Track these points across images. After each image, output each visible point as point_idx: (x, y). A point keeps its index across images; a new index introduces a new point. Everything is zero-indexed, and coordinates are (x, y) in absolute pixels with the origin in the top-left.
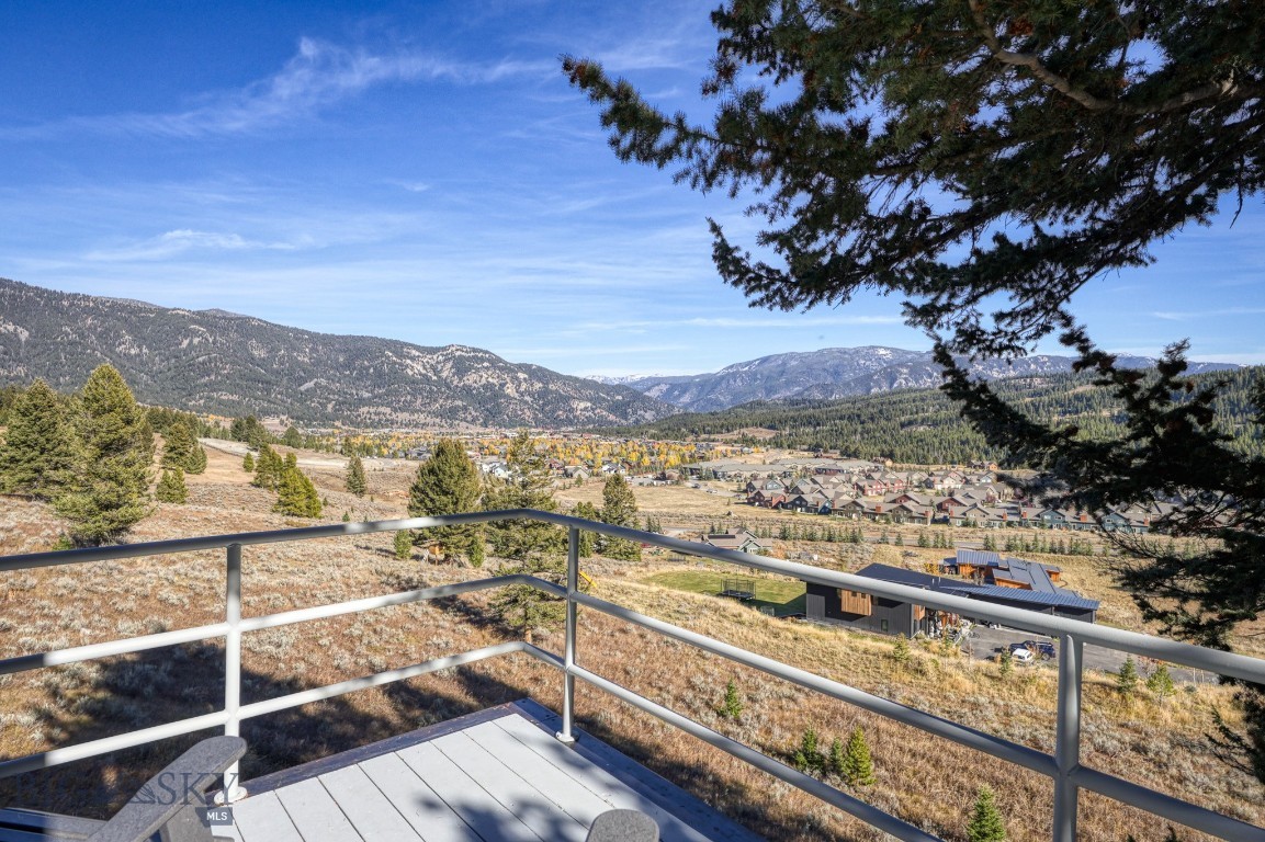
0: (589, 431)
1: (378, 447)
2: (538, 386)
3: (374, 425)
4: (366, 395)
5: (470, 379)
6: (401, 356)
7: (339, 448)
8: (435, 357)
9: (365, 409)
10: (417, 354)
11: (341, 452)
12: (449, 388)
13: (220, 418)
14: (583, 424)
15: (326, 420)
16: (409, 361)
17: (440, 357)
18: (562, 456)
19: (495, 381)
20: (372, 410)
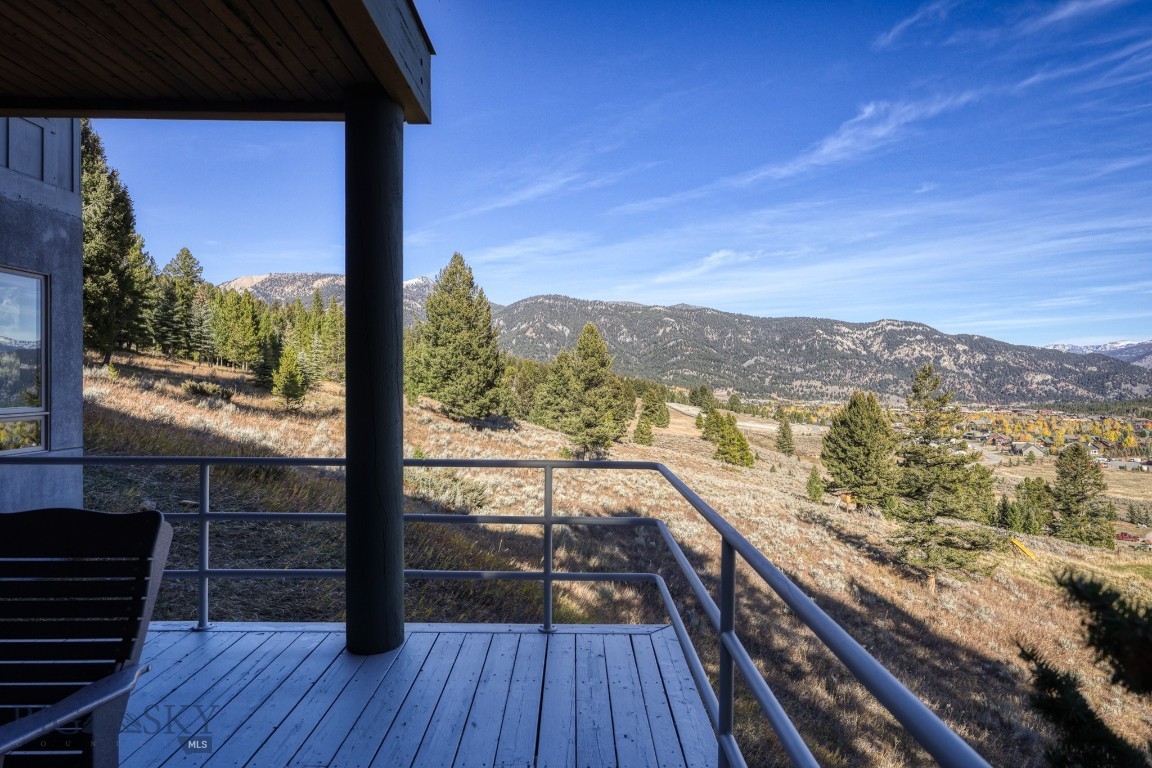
0: (1048, 407)
1: (808, 415)
2: (981, 357)
3: (805, 397)
4: (799, 370)
5: (902, 352)
6: (832, 333)
7: (772, 415)
8: (865, 333)
9: (798, 383)
10: (847, 330)
11: (774, 417)
12: (879, 362)
13: (684, 389)
14: (1040, 399)
15: (764, 392)
16: (838, 338)
17: (870, 333)
18: (1009, 431)
19: (929, 354)
20: (804, 383)
